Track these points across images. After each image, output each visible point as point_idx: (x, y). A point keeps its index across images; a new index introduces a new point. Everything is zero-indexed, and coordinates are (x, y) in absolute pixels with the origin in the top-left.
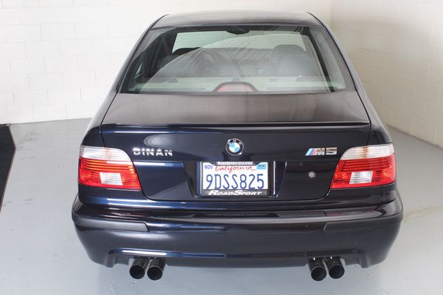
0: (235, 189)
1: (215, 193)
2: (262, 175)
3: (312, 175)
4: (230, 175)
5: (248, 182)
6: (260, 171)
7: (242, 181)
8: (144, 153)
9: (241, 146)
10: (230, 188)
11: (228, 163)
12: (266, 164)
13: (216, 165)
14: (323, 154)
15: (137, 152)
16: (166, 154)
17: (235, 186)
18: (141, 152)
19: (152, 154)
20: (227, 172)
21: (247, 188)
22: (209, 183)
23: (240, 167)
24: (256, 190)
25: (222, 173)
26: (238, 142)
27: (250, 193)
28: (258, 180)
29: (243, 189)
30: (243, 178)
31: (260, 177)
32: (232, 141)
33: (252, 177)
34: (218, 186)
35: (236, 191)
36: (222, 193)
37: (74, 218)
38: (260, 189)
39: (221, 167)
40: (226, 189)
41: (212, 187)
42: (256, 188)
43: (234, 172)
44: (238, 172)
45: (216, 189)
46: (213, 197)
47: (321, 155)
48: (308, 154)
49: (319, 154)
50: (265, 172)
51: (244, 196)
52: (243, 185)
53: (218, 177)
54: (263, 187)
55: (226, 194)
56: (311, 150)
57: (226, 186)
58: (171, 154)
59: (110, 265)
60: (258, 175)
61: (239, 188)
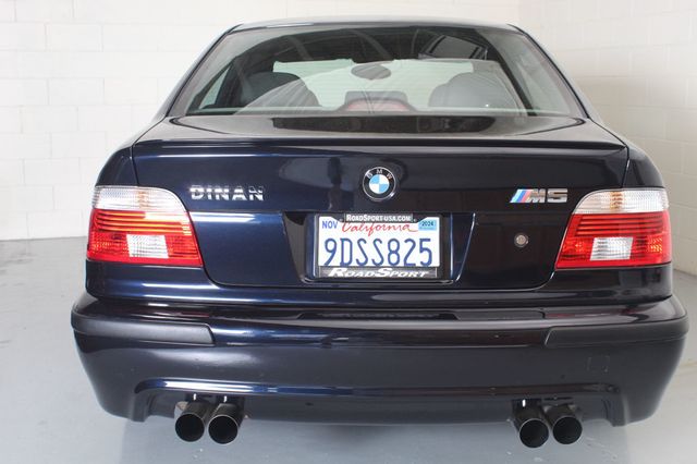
0: (377, 266)
1: (342, 273)
2: (429, 240)
3: (521, 240)
4: (370, 240)
5: (403, 253)
6: (425, 234)
7: (391, 252)
8: (210, 197)
9: (391, 180)
10: (370, 264)
11: (366, 217)
12: (436, 220)
13: (344, 221)
14: (542, 201)
15: (197, 194)
16: (251, 197)
17: (378, 260)
18: (205, 194)
19: (226, 197)
20: (364, 234)
21: (401, 264)
22: (330, 254)
23: (387, 225)
24: (417, 269)
25: (354, 236)
26: (385, 173)
27: (406, 274)
28: (422, 250)
29: (394, 266)
30: (394, 246)
31: (425, 245)
32: (374, 173)
33: (410, 244)
34: (346, 260)
35: (381, 270)
36: (353, 274)
37: (75, 321)
38: (425, 267)
39: (353, 225)
40: (362, 266)
41: (336, 261)
42: (418, 265)
43: (376, 234)
44: (385, 235)
45: (343, 265)
46: (336, 280)
47: (538, 204)
48: (514, 200)
49: (535, 201)
50: (434, 235)
51: (395, 279)
52: (394, 258)
53: (347, 244)
54: (430, 261)
55: (361, 274)
56: (519, 192)
57: (362, 260)
58: (260, 197)
59: (139, 417)
60: (422, 240)
61: (386, 263)
